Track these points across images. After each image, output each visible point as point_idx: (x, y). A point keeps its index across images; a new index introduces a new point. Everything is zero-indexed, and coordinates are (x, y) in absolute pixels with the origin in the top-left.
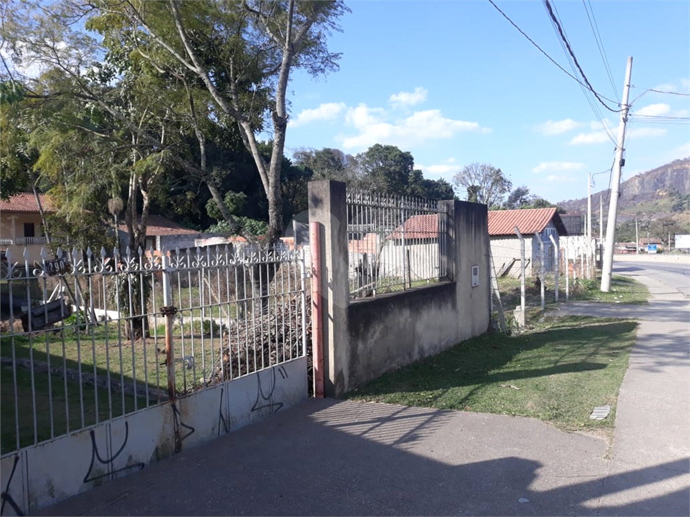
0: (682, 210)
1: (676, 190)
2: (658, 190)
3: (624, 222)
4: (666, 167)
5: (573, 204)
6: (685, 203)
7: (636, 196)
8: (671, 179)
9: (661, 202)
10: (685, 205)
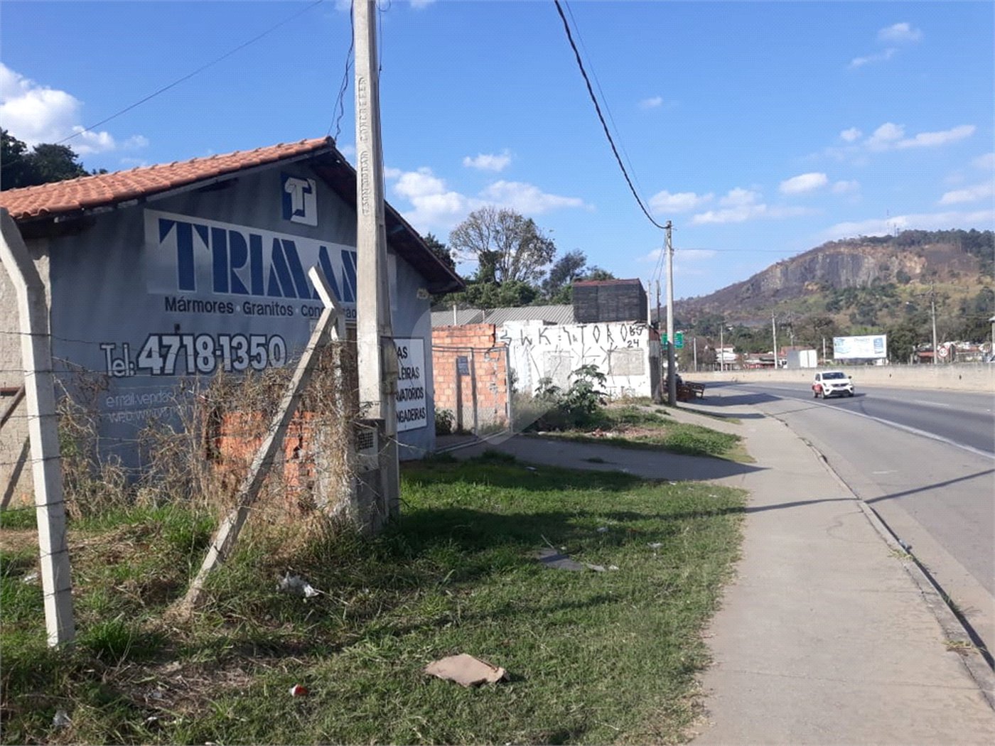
0: (838, 309)
1: (830, 282)
2: (806, 283)
3: (762, 327)
4: (816, 251)
5: (694, 303)
6: (842, 300)
7: (778, 290)
8: (822, 268)
9: (811, 300)
10: (841, 303)
